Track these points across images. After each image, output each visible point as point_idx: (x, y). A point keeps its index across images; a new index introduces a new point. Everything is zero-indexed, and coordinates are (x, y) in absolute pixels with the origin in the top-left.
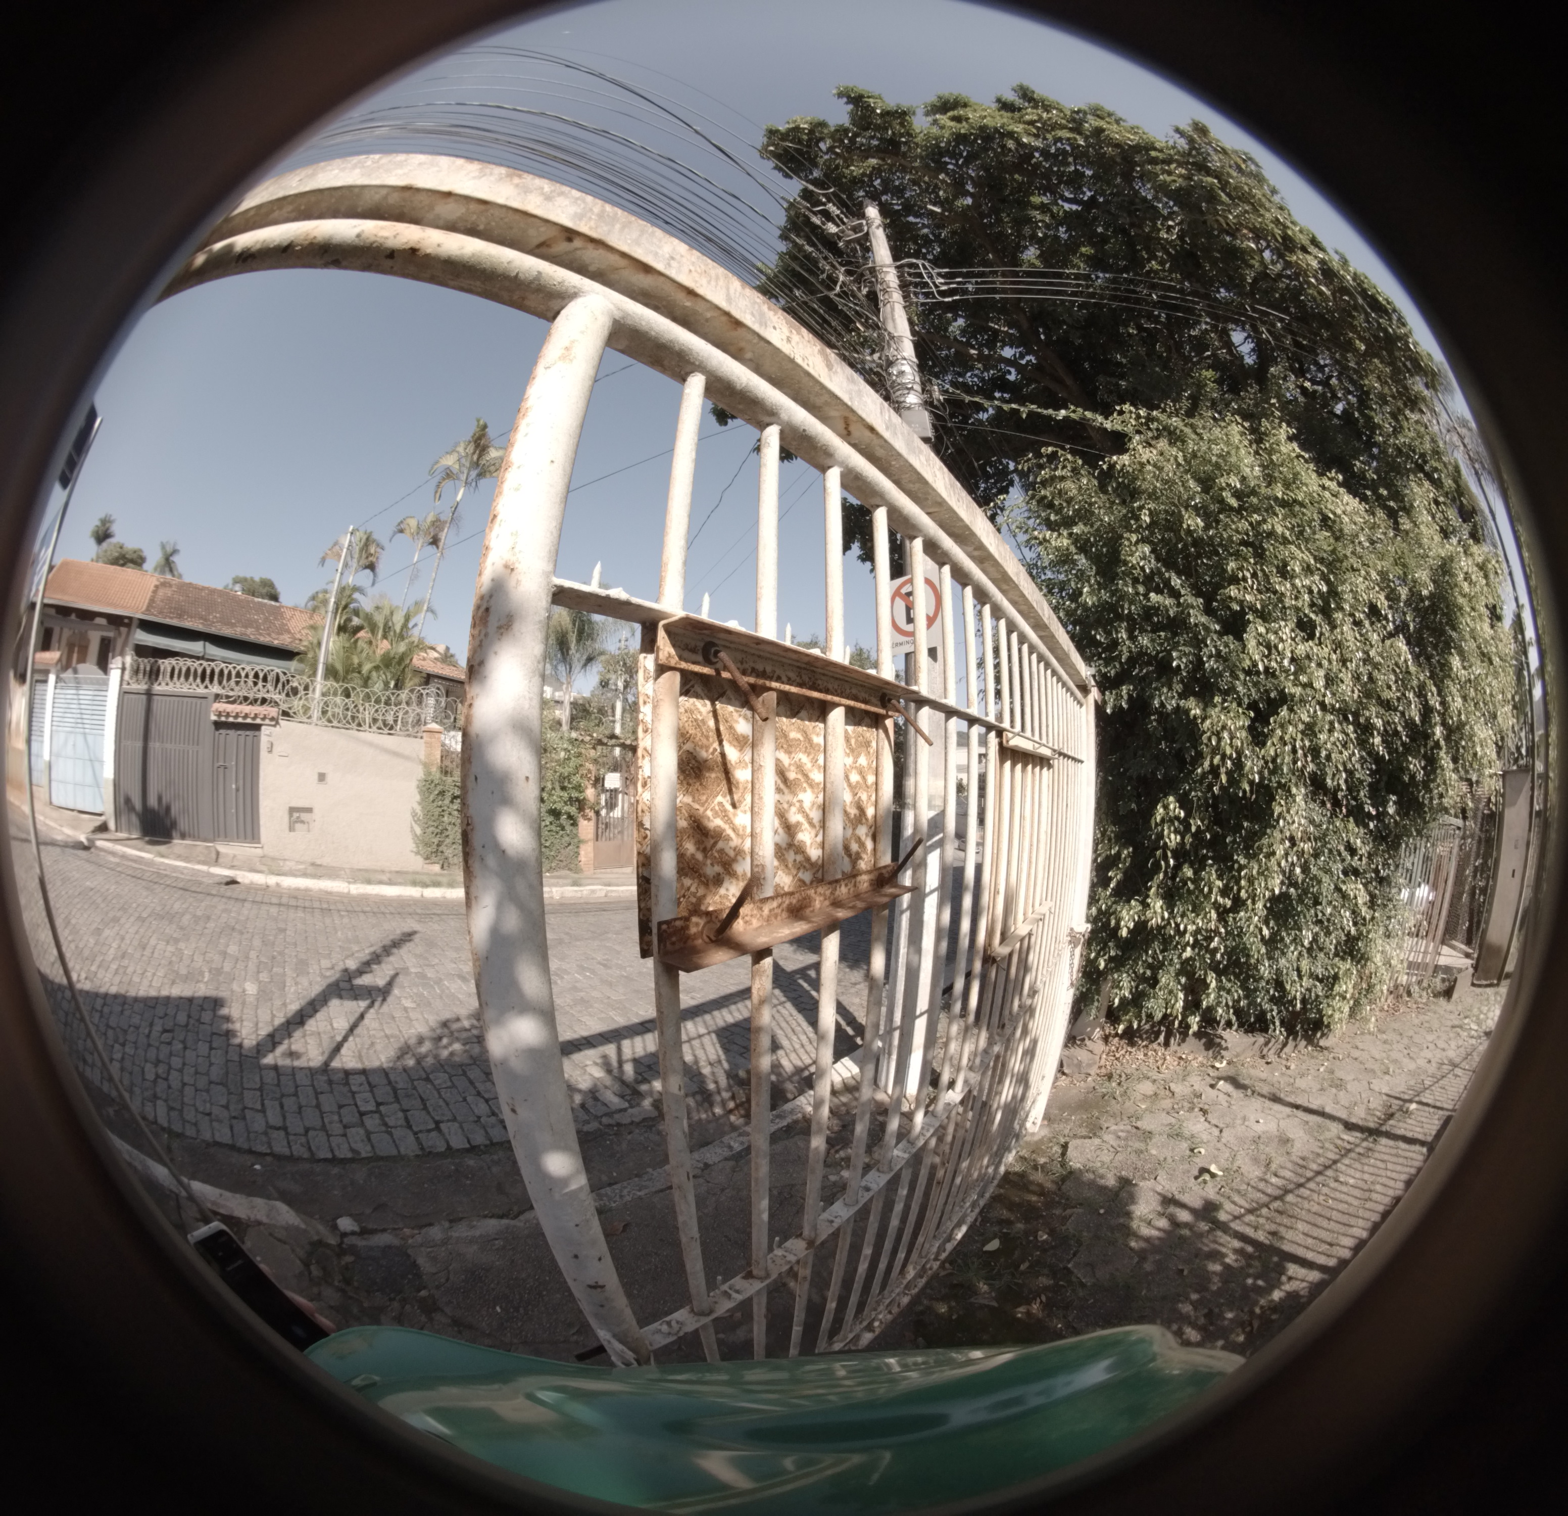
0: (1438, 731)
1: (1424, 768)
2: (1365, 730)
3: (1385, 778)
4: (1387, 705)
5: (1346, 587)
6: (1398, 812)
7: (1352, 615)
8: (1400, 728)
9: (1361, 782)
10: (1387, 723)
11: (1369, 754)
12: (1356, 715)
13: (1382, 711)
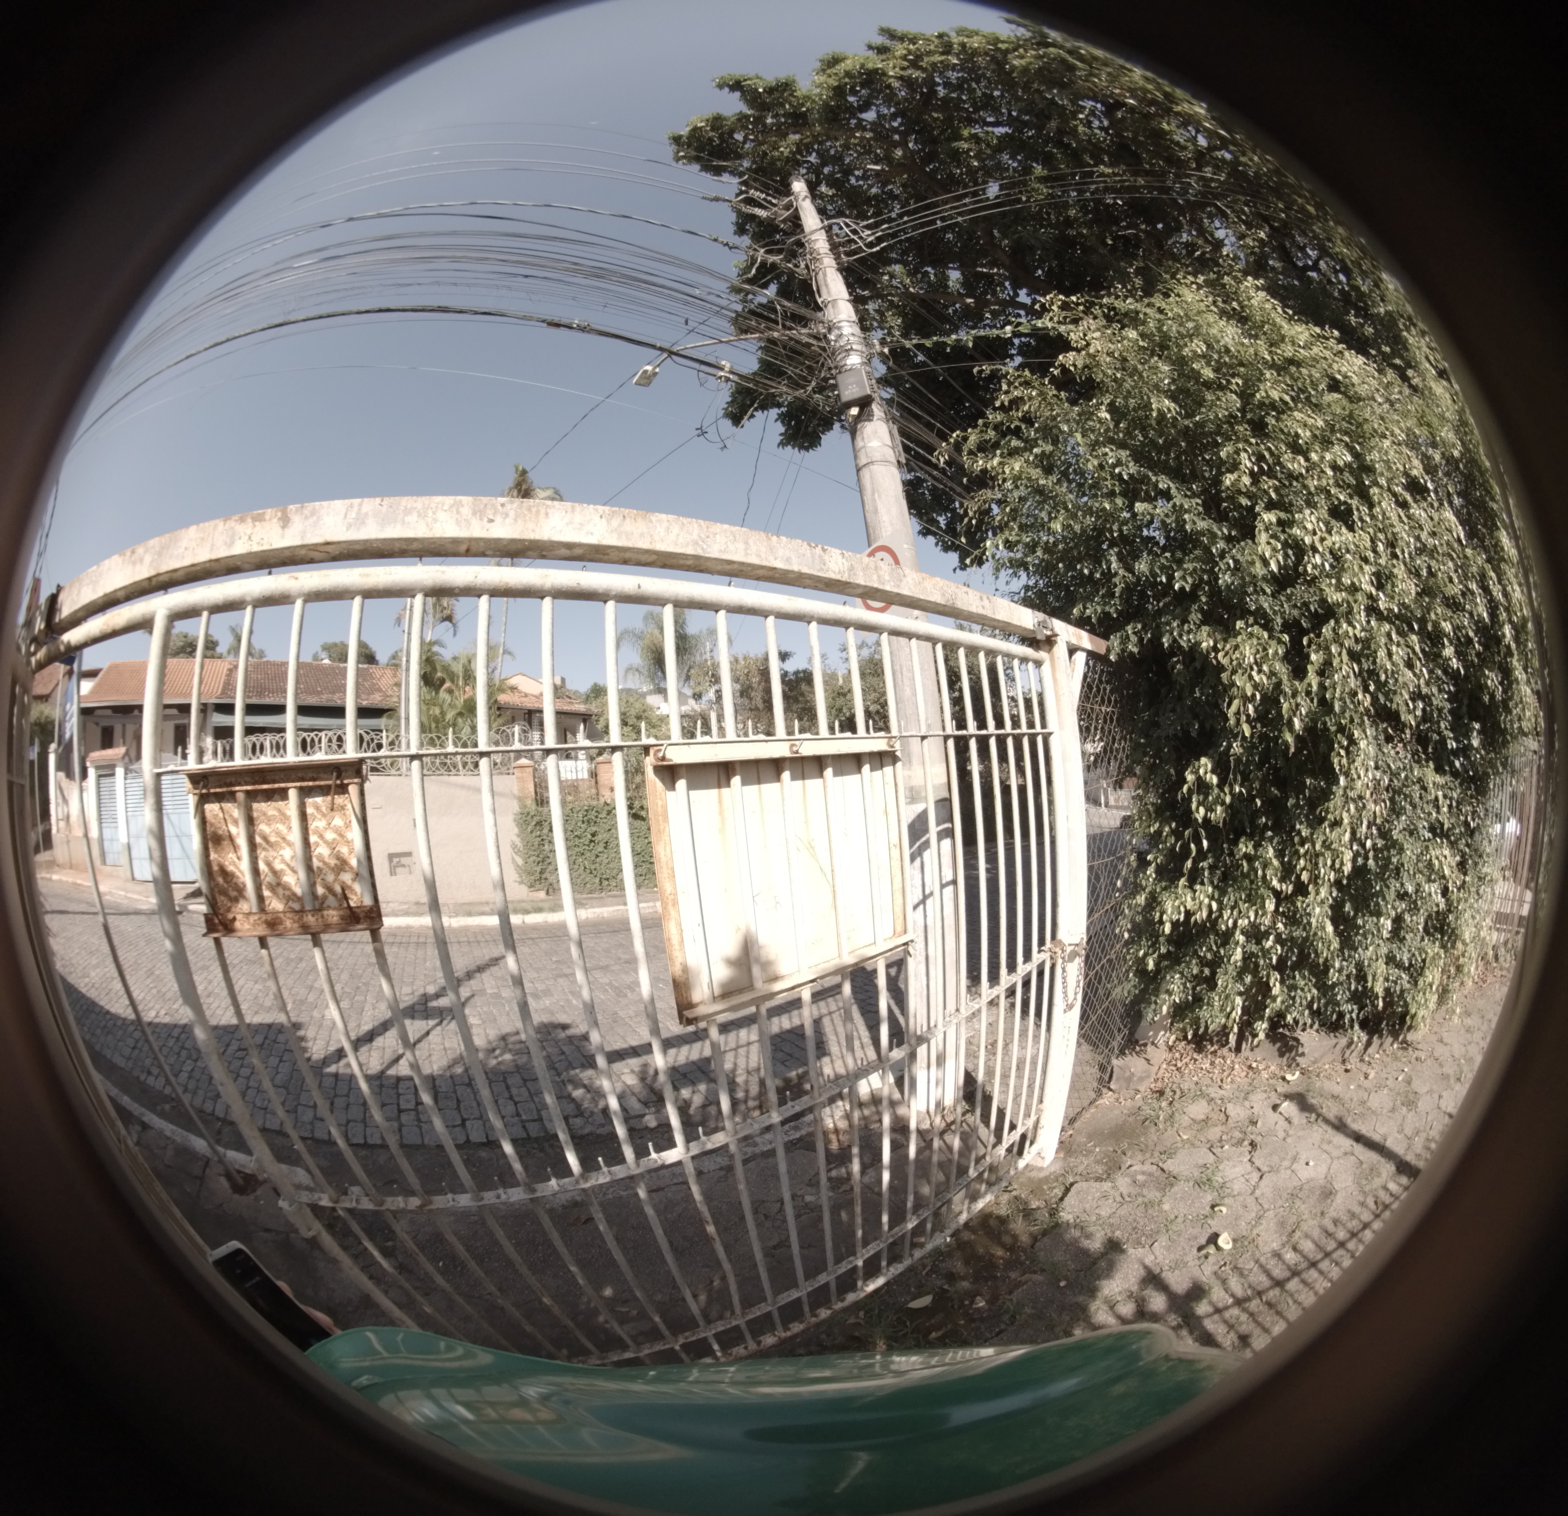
0: (1507, 630)
1: (1501, 683)
2: (1434, 638)
3: (1466, 702)
4: (1453, 605)
5: (1375, 456)
6: (1483, 744)
7: (1389, 490)
8: (1471, 634)
9: (1440, 710)
10: (1457, 628)
11: (1445, 672)
12: (1423, 621)
13: (1450, 614)
